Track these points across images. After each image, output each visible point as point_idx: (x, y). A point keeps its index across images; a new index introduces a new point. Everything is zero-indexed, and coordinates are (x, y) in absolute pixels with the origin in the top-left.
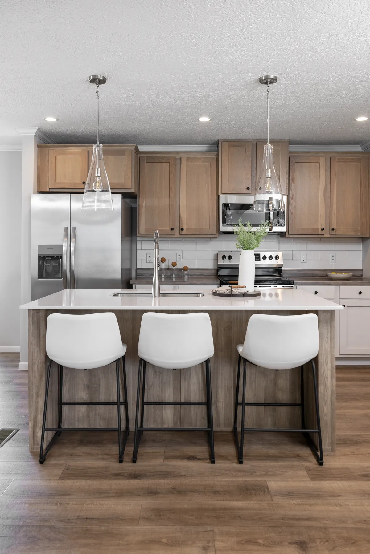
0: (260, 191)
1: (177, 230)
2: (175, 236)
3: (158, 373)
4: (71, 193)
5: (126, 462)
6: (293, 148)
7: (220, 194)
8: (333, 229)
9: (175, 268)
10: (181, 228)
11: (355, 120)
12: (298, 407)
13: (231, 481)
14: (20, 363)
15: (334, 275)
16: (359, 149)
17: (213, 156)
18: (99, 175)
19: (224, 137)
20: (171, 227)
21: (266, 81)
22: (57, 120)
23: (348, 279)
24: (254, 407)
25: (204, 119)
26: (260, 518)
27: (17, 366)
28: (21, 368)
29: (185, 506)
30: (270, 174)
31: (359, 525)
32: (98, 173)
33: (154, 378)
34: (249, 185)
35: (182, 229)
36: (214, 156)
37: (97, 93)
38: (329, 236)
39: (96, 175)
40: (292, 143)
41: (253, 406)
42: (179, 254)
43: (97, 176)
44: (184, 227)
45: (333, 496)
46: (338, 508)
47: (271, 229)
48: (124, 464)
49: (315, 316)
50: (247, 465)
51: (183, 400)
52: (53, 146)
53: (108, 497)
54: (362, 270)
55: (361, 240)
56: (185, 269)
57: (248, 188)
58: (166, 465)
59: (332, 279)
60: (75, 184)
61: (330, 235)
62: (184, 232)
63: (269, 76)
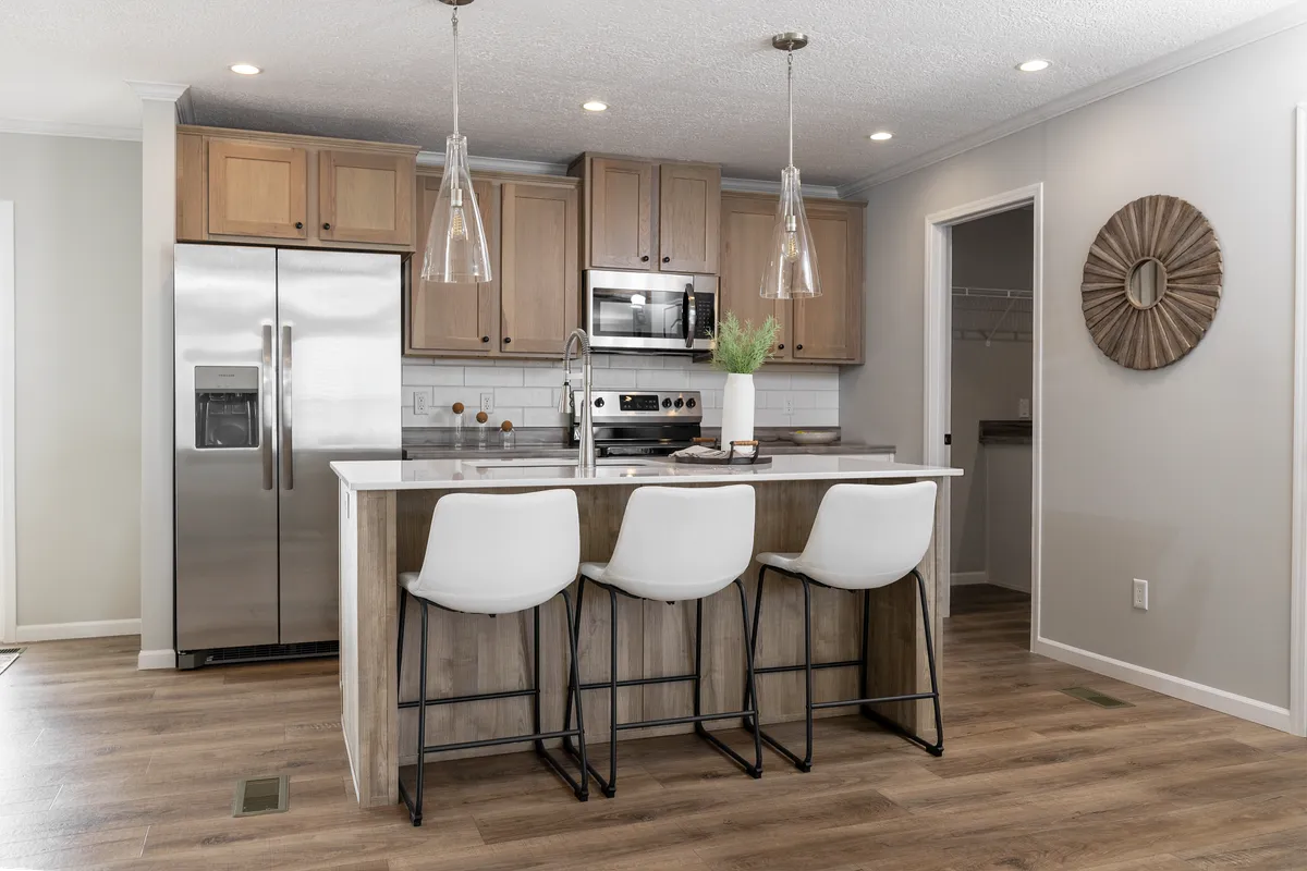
0: (664, 266)
1: (495, 340)
2: (491, 354)
3: (598, 623)
4: (278, 247)
5: (592, 798)
6: (729, 184)
7: (587, 266)
8: (800, 347)
9: (483, 425)
10: (504, 337)
11: (869, 137)
12: (852, 667)
13: (818, 798)
14: (142, 653)
15: (805, 436)
16: (833, 193)
17: (569, 187)
18: (460, 203)
19: (601, 148)
20: (482, 335)
21: (787, 44)
22: (261, 71)
23: (827, 443)
24: (778, 676)
25: (595, 106)
26: (918, 840)
27: (135, 664)
28: (142, 665)
29: (778, 844)
30: (794, 226)
31: (1070, 825)
32: (457, 199)
33: (591, 634)
34: (646, 251)
35: (507, 341)
36: (573, 187)
37: (455, 24)
38: (790, 360)
39: (453, 203)
40: (728, 172)
41: (777, 674)
42: (487, 396)
43: (456, 206)
44: (511, 335)
45: (998, 794)
46: (1019, 809)
47: (689, 345)
48: (589, 803)
49: (933, 484)
50: (818, 771)
51: (647, 675)
52: (217, 132)
53: (620, 855)
54: (839, 428)
55: (837, 369)
56: (507, 427)
57: (645, 259)
58: (676, 792)
59: (798, 444)
60: (276, 226)
61: (793, 357)
62: (509, 347)
63: (795, 34)
